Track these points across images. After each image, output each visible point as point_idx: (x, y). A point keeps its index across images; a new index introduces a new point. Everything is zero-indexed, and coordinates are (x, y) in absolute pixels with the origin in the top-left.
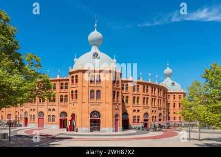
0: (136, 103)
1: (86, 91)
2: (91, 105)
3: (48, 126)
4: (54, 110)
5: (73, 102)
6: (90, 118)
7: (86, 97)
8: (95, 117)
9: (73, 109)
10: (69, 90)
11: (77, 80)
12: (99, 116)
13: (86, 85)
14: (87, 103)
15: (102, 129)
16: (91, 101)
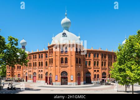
0: (96, 65)
1: (58, 58)
2: (61, 67)
3: (39, 81)
4: (42, 71)
5: (50, 66)
6: (61, 76)
7: (58, 63)
8: (64, 76)
9: (50, 70)
10: (48, 58)
11: (52, 51)
12: (67, 75)
13: (58, 54)
14: (59, 66)
15: (69, 83)
16: (62, 65)
